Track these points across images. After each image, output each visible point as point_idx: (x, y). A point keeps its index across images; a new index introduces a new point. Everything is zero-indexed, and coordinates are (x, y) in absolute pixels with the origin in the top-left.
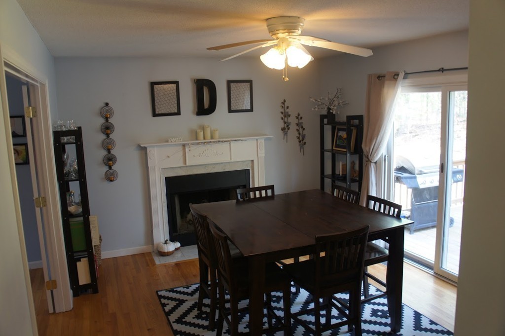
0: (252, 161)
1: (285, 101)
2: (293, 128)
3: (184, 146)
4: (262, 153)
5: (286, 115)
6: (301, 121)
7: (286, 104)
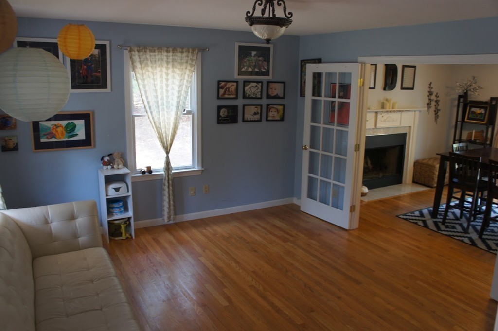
0: (410, 127)
1: (431, 83)
2: (433, 103)
3: (377, 113)
4: (417, 122)
5: (431, 93)
6: (438, 99)
7: (432, 86)
